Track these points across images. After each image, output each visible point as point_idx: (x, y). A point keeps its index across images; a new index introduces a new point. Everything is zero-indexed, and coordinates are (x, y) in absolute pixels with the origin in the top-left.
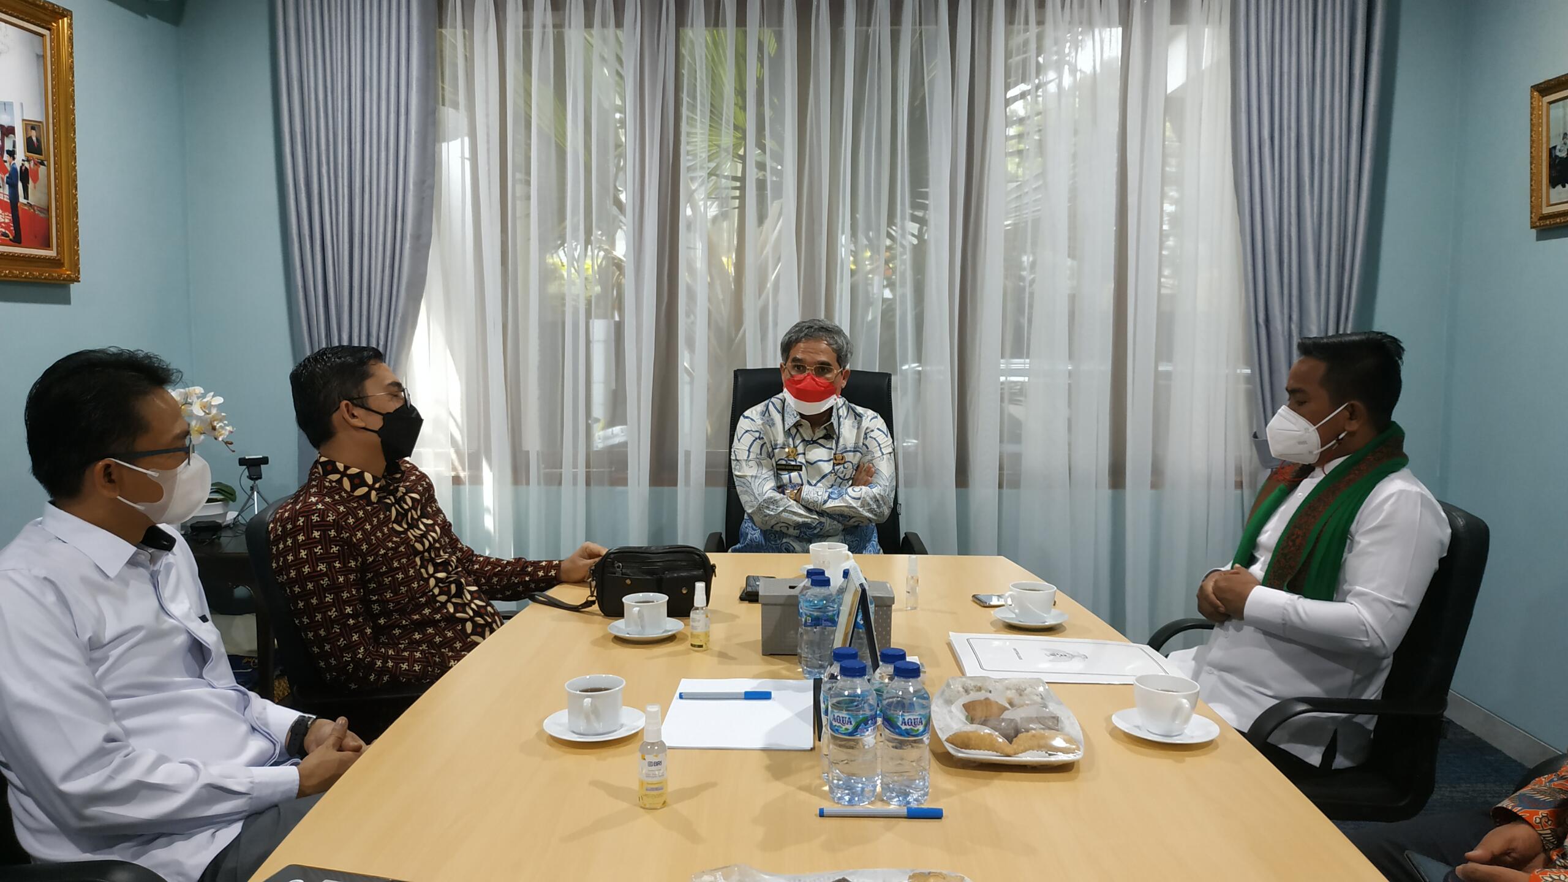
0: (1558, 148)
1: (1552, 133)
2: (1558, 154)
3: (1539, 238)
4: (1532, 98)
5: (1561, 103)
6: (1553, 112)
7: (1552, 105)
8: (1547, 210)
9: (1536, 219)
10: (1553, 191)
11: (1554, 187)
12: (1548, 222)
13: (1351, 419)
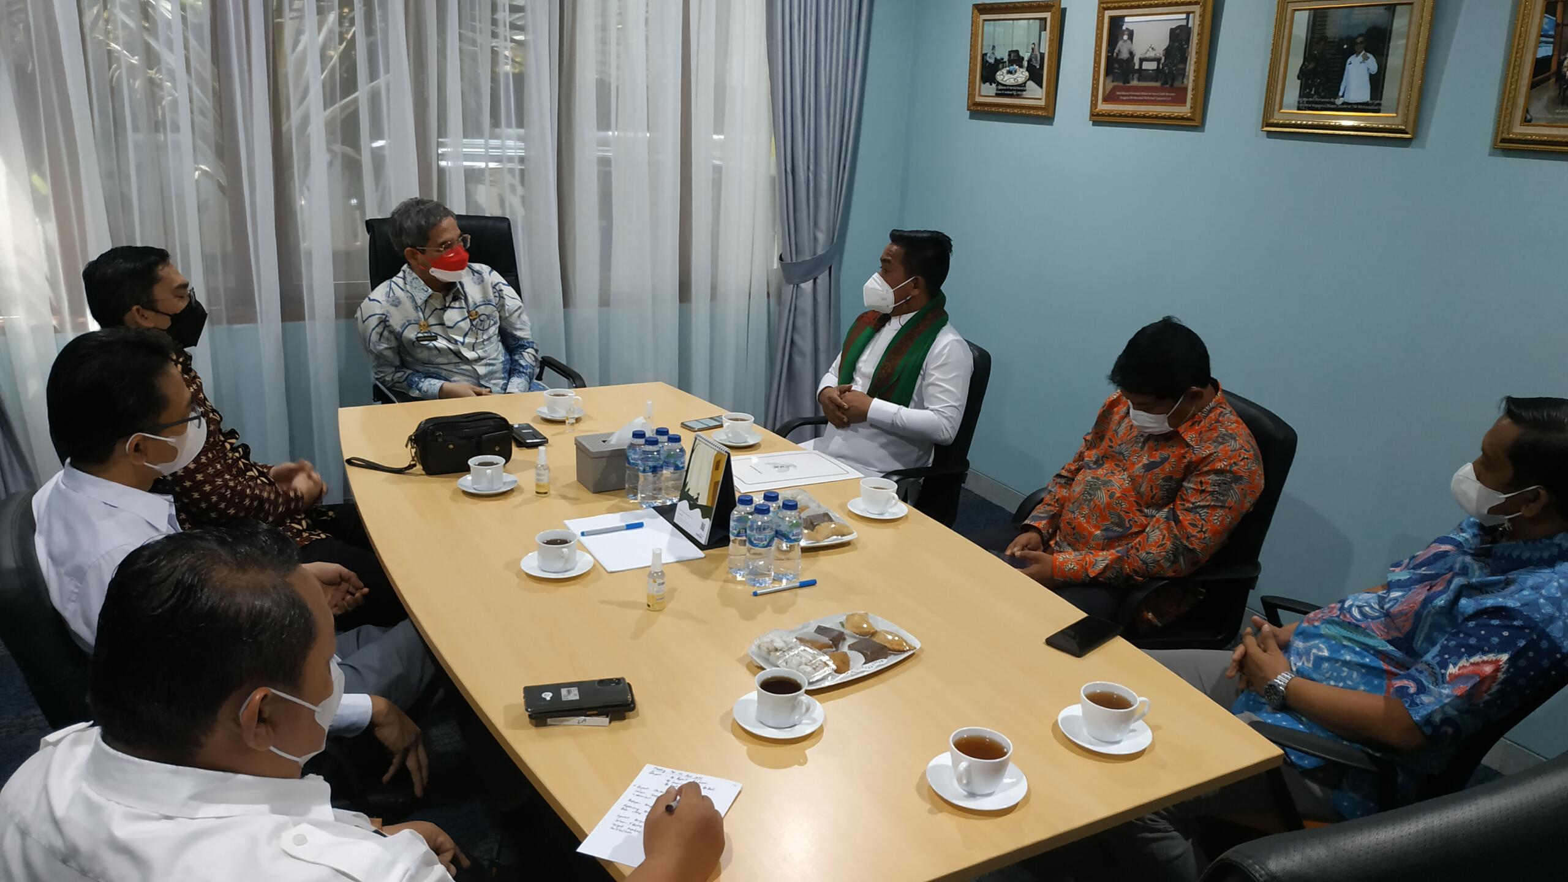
0: (988, 55)
1: (985, 43)
2: (988, 59)
3: (971, 118)
4: (973, 13)
5: (992, 22)
6: (985, 27)
7: (986, 22)
8: (978, 99)
9: (970, 104)
10: (983, 86)
11: (984, 83)
12: (979, 108)
13: (915, 288)
